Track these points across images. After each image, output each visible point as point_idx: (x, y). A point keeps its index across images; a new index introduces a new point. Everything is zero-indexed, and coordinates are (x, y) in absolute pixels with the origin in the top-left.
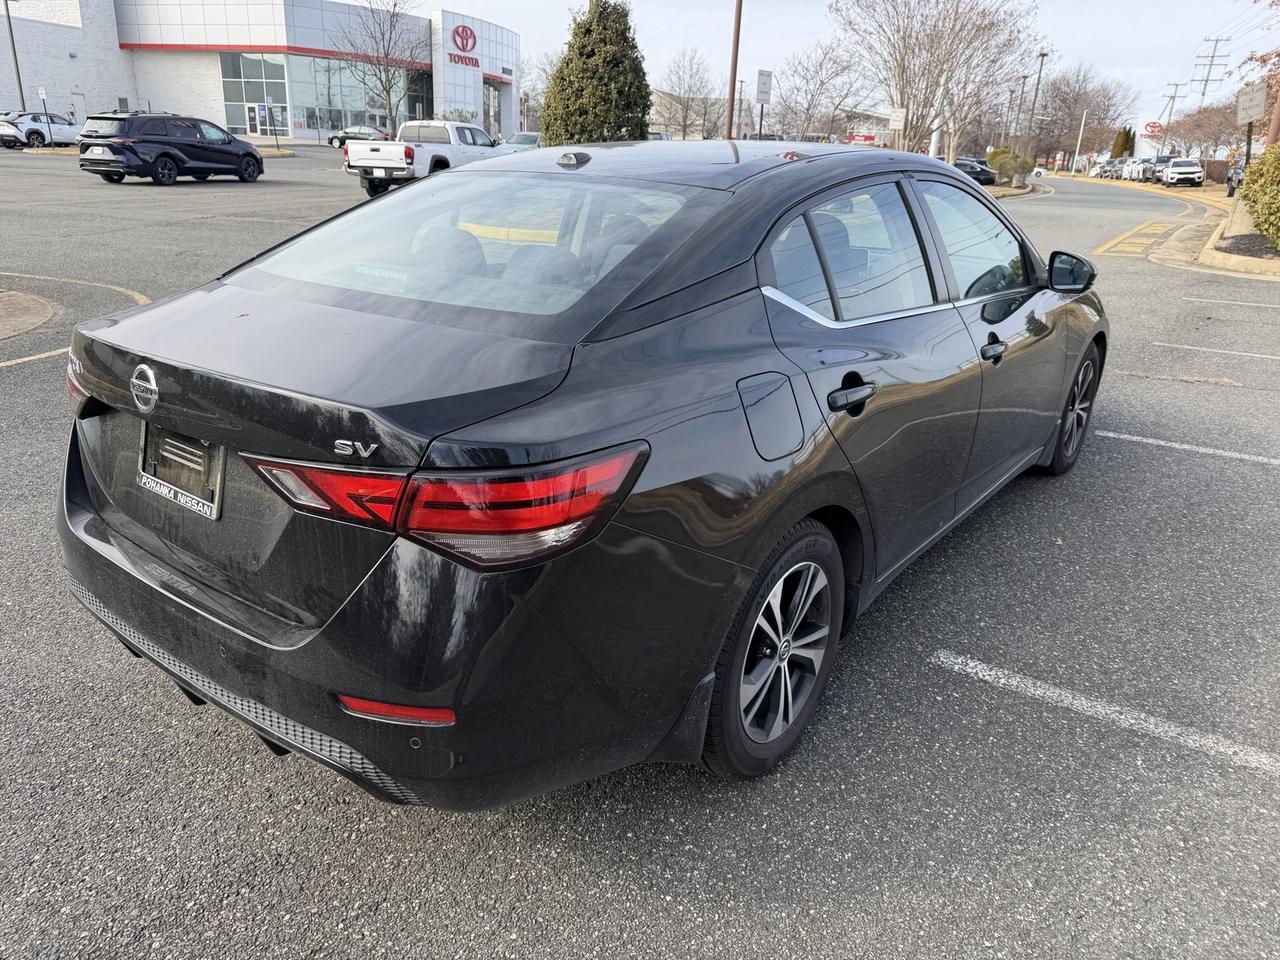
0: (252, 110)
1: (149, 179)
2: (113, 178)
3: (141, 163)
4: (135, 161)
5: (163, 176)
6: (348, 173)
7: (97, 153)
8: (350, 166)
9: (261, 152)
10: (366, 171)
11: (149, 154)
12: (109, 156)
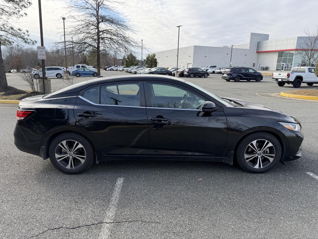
0: (283, 65)
1: (234, 81)
2: (228, 80)
3: (232, 77)
4: (231, 77)
5: (237, 80)
6: (272, 80)
7: (225, 75)
8: (273, 78)
9: (263, 75)
10: (277, 80)
11: (235, 75)
12: (227, 76)
